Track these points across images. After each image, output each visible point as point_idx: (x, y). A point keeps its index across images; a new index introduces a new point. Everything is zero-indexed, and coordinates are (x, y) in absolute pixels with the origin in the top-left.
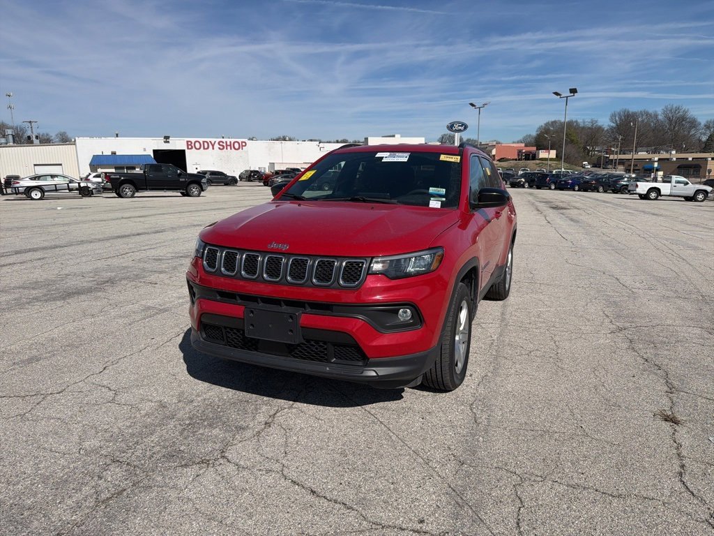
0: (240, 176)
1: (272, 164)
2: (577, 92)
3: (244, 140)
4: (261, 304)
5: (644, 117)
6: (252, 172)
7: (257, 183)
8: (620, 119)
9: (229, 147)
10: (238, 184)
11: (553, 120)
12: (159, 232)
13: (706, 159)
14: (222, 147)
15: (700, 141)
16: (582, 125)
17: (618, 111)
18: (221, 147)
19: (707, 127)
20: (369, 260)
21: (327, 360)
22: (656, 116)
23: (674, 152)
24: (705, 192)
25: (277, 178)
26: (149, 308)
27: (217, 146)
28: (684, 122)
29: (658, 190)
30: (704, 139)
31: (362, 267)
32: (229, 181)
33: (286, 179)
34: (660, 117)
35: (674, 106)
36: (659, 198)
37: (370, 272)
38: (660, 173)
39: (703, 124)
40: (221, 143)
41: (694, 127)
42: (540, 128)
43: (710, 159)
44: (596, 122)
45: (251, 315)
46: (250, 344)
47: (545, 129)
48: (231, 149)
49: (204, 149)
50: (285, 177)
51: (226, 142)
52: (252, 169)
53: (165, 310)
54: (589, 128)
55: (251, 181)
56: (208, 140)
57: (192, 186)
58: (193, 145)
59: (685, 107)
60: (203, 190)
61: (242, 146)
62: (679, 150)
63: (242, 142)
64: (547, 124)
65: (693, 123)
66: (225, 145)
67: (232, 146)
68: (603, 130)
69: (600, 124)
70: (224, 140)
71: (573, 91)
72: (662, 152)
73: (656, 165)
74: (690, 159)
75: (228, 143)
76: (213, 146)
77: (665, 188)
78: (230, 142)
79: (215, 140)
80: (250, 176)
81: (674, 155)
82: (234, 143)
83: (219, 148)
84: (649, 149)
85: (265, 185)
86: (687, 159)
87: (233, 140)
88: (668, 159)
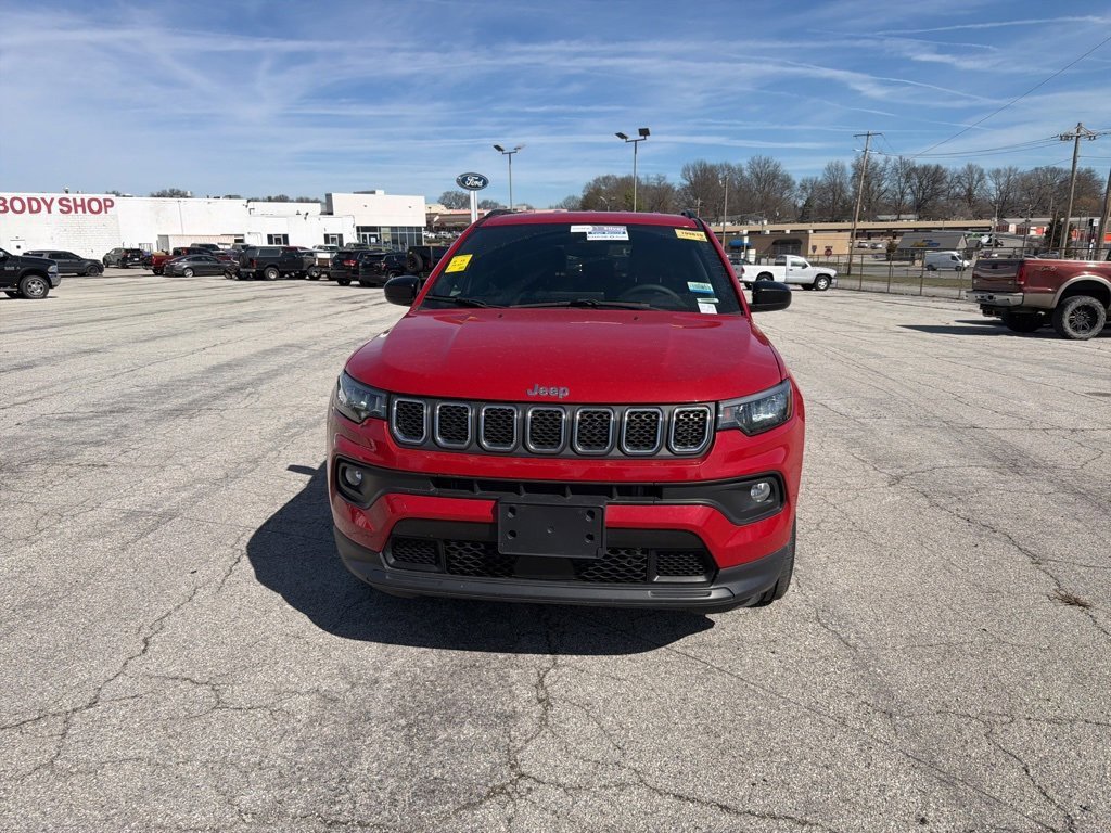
0: (104, 259)
1: (164, 239)
2: (648, 134)
3: (108, 196)
4: (524, 495)
5: (726, 173)
6: (127, 251)
7: (142, 271)
8: (696, 176)
9: (80, 209)
10: (104, 274)
11: (606, 175)
12: (26, 367)
13: (806, 231)
14: (67, 207)
15: (796, 206)
16: (644, 182)
17: (693, 162)
18: (65, 209)
19: (804, 187)
20: (712, 406)
21: (644, 579)
22: (741, 171)
23: (765, 222)
24: (828, 277)
25: (178, 261)
26: (132, 516)
27: (56, 207)
28: (775, 181)
29: (770, 276)
30: (800, 203)
31: (704, 419)
32: (87, 269)
33: (196, 263)
34: (746, 173)
35: (763, 158)
37: (719, 427)
38: (752, 252)
39: (798, 184)
40: (64, 202)
41: (788, 187)
42: (589, 185)
43: (811, 232)
44: (664, 178)
45: (510, 515)
46: (498, 566)
47: (594, 188)
48: (84, 211)
49: (31, 211)
50: (194, 259)
51: (74, 200)
52: (127, 247)
53: (169, 516)
54: (655, 188)
55: (127, 267)
56: (39, 196)
57: (30, 279)
58: (8, 204)
59: (776, 160)
60: (51, 287)
61: (106, 207)
62: (773, 219)
63: (105, 200)
64: (597, 181)
65: (787, 183)
66: (71, 204)
67: (85, 206)
68: (673, 191)
69: (669, 181)
70: (70, 196)
71: (644, 132)
72: (750, 222)
73: (746, 240)
74: (788, 232)
75: (79, 202)
76: (49, 207)
77: (779, 273)
78: (83, 200)
79: (53, 195)
80: (125, 259)
81: (767, 227)
82: (90, 201)
83: (61, 211)
84: (735, 217)
85: (157, 274)
86: (784, 231)
87: (87, 197)
88: (759, 232)
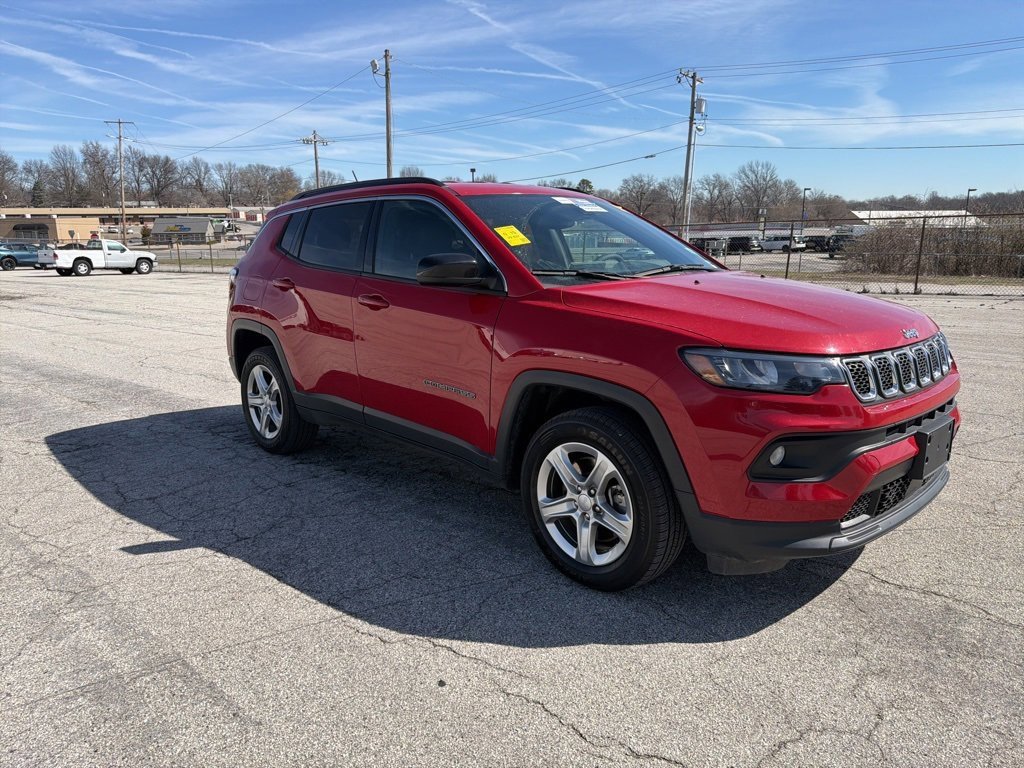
4: (924, 424)
13: (49, 216)
15: (25, 190)
19: (28, 170)
24: (149, 261)
29: (88, 261)
36: (92, 272)
39: (20, 166)
41: (10, 169)
43: (55, 216)
45: (928, 444)
62: (4, 204)
65: (8, 164)
74: (28, 216)
77: (97, 258)
86: (23, 216)
